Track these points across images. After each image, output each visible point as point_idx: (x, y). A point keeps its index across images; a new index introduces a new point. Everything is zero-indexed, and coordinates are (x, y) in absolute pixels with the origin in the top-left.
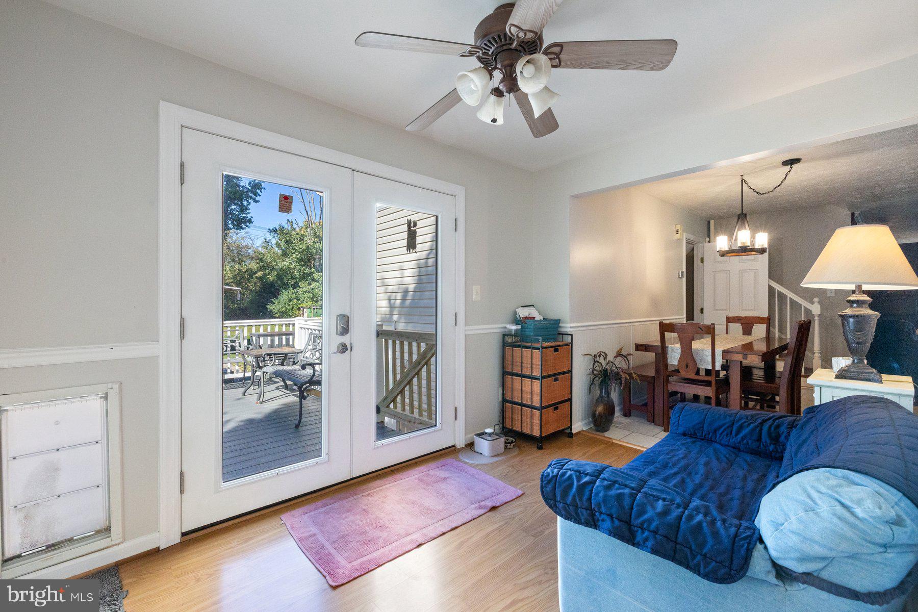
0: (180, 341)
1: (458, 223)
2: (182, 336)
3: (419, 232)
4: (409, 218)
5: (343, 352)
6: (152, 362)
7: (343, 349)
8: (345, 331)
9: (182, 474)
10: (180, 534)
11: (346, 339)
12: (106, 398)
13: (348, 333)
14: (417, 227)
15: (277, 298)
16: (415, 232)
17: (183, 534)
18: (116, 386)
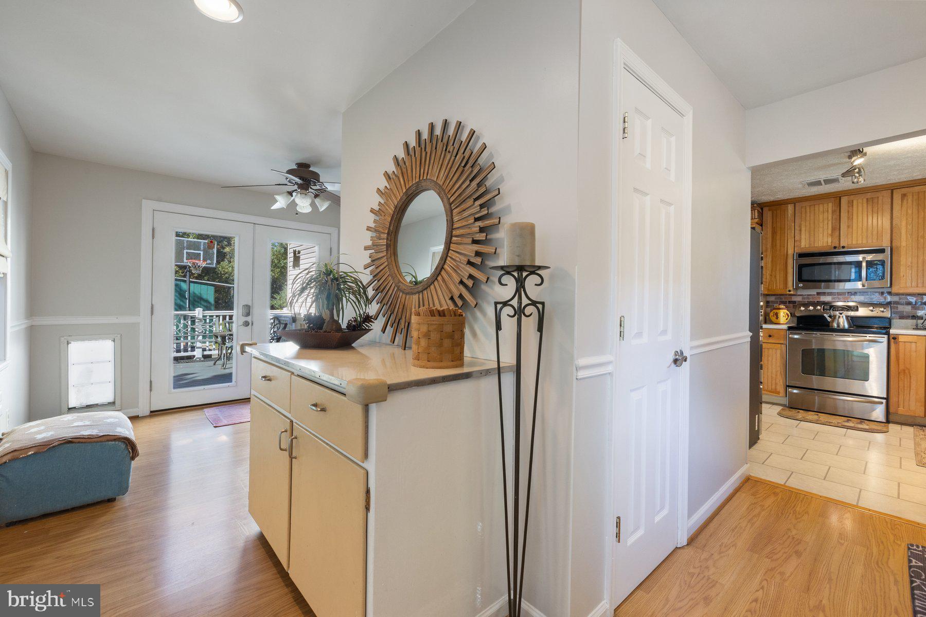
0: (150, 316)
1: (333, 250)
2: (152, 313)
3: (302, 257)
4: (294, 249)
5: (247, 326)
6: (136, 326)
7: (246, 324)
8: (248, 314)
9: (151, 382)
10: (149, 412)
11: (249, 319)
12: (114, 341)
13: (249, 315)
14: (301, 254)
15: (279, 294)
16: (299, 257)
17: (151, 412)
18: (119, 336)
